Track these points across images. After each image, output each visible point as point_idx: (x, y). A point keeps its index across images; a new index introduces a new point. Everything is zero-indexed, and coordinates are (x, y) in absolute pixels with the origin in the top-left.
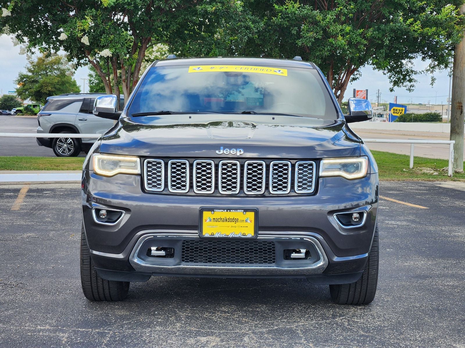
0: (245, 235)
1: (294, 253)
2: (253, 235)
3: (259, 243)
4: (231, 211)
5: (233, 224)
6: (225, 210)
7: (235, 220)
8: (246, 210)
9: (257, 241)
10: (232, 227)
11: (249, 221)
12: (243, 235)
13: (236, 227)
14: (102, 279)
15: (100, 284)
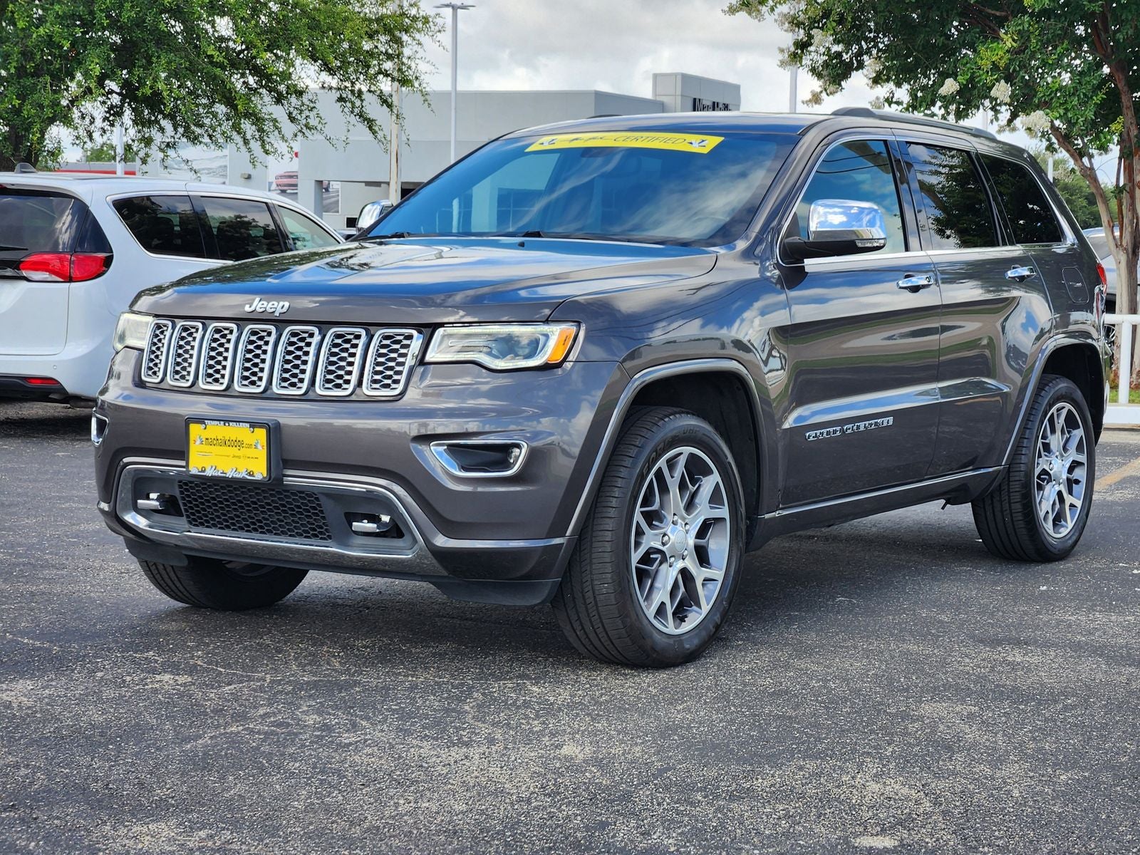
0: (253, 475)
1: (366, 521)
2: (265, 475)
3: (293, 494)
4: (231, 424)
5: (234, 451)
6: (222, 423)
7: (238, 444)
8: (254, 425)
9: (288, 489)
10: (234, 457)
11: (259, 447)
12: (250, 475)
13: (239, 457)
14: (172, 567)
15: (172, 574)
